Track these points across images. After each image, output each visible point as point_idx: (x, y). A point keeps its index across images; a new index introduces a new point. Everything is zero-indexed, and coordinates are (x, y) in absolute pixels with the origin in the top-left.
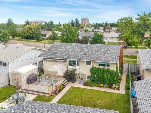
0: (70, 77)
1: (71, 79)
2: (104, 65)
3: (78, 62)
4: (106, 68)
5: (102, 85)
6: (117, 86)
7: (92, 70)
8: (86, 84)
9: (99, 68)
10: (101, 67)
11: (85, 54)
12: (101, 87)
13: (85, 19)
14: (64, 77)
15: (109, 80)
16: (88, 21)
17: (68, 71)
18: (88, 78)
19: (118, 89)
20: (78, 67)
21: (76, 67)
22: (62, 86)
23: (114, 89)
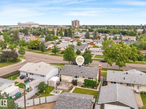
0: (75, 83)
1: (75, 84)
2: (90, 78)
3: (78, 76)
4: (91, 79)
5: (89, 87)
6: (96, 88)
7: (85, 80)
8: (82, 86)
9: (88, 80)
10: (89, 79)
11: (82, 72)
12: (89, 88)
13: (75, 21)
14: (72, 83)
15: (92, 85)
16: (79, 23)
17: (73, 80)
18: (83, 84)
19: (96, 89)
20: (79, 79)
21: (78, 79)
22: (72, 87)
23: (94, 89)
